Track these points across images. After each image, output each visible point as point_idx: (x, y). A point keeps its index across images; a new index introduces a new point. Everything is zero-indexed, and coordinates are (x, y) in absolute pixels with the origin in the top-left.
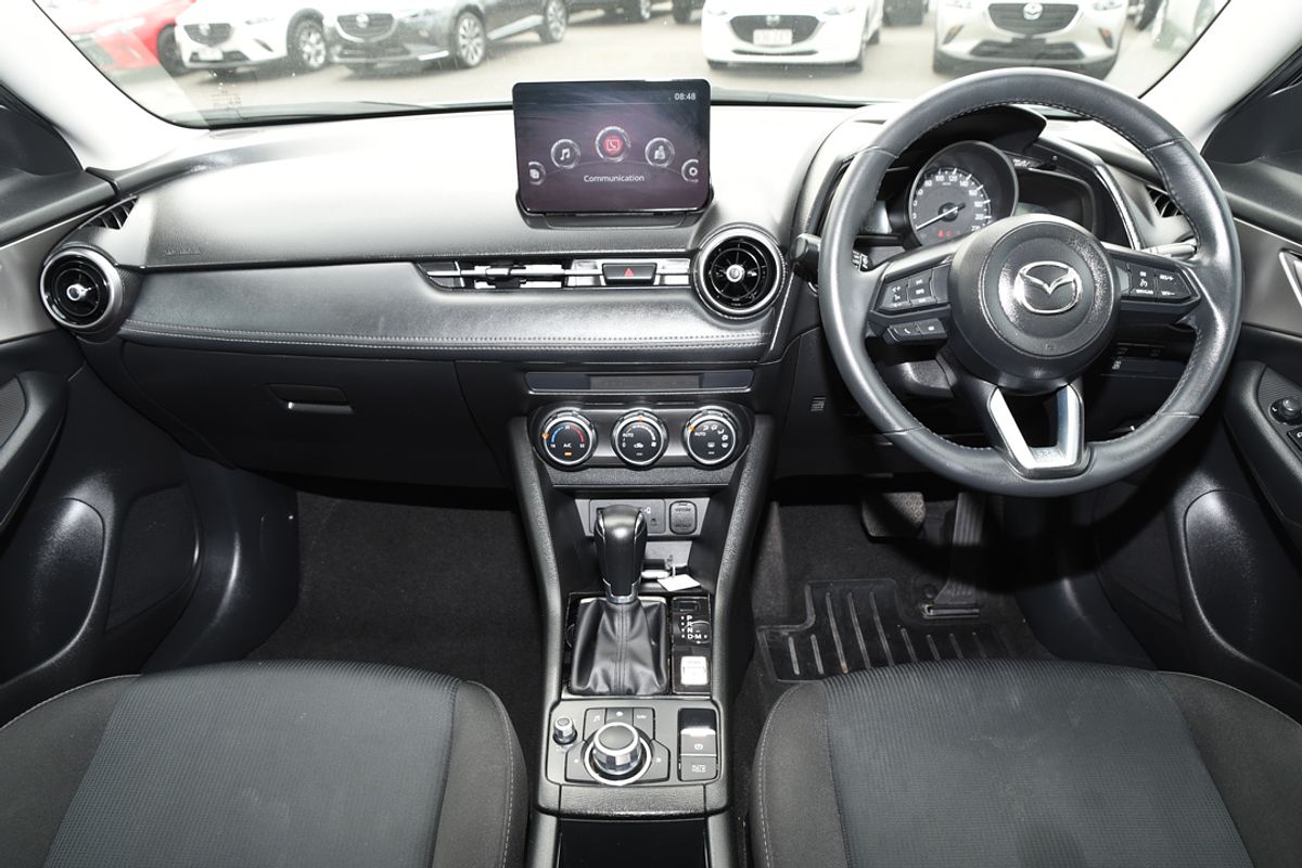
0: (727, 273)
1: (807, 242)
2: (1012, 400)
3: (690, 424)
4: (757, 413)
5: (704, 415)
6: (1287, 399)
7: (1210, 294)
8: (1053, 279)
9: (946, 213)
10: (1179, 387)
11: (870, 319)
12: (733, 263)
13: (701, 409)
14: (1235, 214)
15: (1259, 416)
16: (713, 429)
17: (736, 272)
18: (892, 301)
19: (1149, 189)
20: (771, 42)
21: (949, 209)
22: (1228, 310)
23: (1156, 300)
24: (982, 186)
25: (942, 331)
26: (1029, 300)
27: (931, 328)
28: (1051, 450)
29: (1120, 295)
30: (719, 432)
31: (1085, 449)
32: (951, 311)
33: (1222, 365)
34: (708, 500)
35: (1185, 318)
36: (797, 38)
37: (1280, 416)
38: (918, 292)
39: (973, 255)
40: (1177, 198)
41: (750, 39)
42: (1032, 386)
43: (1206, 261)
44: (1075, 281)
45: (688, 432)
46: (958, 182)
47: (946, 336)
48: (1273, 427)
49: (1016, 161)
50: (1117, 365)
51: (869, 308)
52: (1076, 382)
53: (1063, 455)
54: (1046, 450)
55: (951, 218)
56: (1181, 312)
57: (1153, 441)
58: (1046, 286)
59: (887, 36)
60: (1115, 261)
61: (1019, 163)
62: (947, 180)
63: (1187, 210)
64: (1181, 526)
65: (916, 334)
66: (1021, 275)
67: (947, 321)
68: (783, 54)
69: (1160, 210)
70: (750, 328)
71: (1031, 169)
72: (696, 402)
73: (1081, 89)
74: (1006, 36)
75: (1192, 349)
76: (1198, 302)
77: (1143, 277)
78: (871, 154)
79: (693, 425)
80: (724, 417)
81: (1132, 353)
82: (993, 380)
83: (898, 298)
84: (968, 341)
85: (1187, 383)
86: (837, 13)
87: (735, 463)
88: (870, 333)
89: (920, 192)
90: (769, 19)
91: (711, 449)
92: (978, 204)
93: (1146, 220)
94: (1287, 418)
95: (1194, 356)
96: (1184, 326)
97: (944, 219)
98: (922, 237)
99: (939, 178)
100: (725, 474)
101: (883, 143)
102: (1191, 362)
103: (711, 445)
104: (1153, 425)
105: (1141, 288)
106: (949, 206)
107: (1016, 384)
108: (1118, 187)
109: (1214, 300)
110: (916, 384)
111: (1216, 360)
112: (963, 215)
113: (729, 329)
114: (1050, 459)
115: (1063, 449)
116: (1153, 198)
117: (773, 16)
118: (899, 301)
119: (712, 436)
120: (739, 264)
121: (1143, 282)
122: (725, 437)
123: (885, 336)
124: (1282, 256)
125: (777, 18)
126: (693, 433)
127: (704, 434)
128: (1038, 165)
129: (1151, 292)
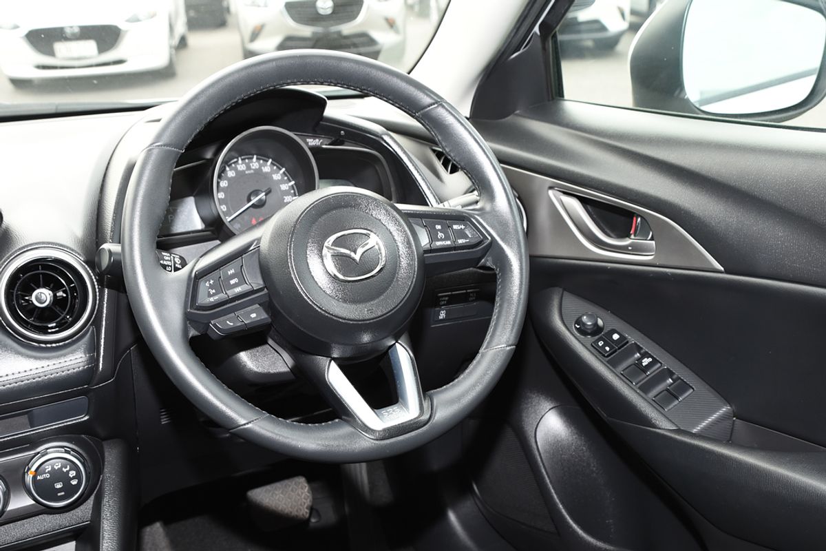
0: (33, 299)
1: (110, 251)
2: (348, 368)
3: (29, 469)
4: (105, 439)
5: (43, 456)
6: (584, 315)
7: (499, 236)
8: (358, 246)
9: (254, 200)
10: (493, 324)
11: (188, 318)
12: (38, 288)
13: (39, 450)
14: (501, 161)
15: (567, 334)
16: (56, 468)
17: (43, 297)
18: (208, 295)
19: (434, 151)
20: (75, 55)
21: (257, 195)
22: (516, 246)
23: (455, 248)
24: (284, 169)
25: (264, 316)
26: (339, 271)
27: (253, 315)
28: (395, 407)
29: (421, 251)
30: (65, 470)
31: (425, 399)
32: (269, 295)
33: (522, 296)
34: (74, 543)
35: (483, 260)
36: (102, 48)
37: (583, 331)
38: (232, 282)
39: (277, 235)
40: (452, 155)
41: (51, 53)
42: (363, 351)
43: (488, 207)
44: (377, 244)
45: (29, 478)
46: (260, 169)
47: (270, 320)
48: (579, 341)
49: (308, 140)
50: (442, 315)
51: (185, 307)
52: (403, 337)
53: (408, 410)
54: (390, 409)
55: (260, 205)
56: (479, 255)
57: (482, 377)
58: (353, 254)
59: (195, 40)
60: (411, 220)
61: (313, 142)
62: (249, 168)
63: (462, 164)
64: (535, 446)
65: (239, 324)
66: (327, 247)
67: (268, 306)
68: (91, 66)
69: (446, 168)
70: (72, 352)
71: (324, 146)
72: (32, 442)
73: (345, 64)
74: (307, 31)
75: (496, 288)
76: (491, 244)
77: (439, 230)
78: (155, 152)
79: (33, 469)
80: (67, 452)
81: (452, 300)
82: (327, 354)
83: (213, 291)
84: (292, 321)
85: (498, 318)
86: (138, 20)
87: (92, 497)
88: (193, 332)
89: (224, 184)
90: (68, 31)
91: (60, 490)
92: (284, 187)
93: (437, 179)
94: (589, 331)
95: (499, 293)
96: (484, 267)
97: (253, 206)
98: (234, 228)
99: (241, 167)
100: (83, 513)
101: (165, 139)
102: (497, 299)
103: (59, 486)
104: (479, 362)
105: (439, 240)
106: (256, 193)
107: (348, 352)
108: (405, 152)
109: (503, 239)
110: (256, 372)
111: (517, 292)
112: (272, 199)
113: (48, 358)
114: (395, 416)
115: (405, 405)
116: (439, 159)
117: (71, 27)
118: (214, 295)
119: (58, 475)
120: (44, 286)
121: (440, 235)
122: (72, 474)
123: (209, 332)
124: (550, 192)
125: (77, 30)
126: (34, 477)
127: (48, 476)
128: (330, 141)
129: (448, 243)
